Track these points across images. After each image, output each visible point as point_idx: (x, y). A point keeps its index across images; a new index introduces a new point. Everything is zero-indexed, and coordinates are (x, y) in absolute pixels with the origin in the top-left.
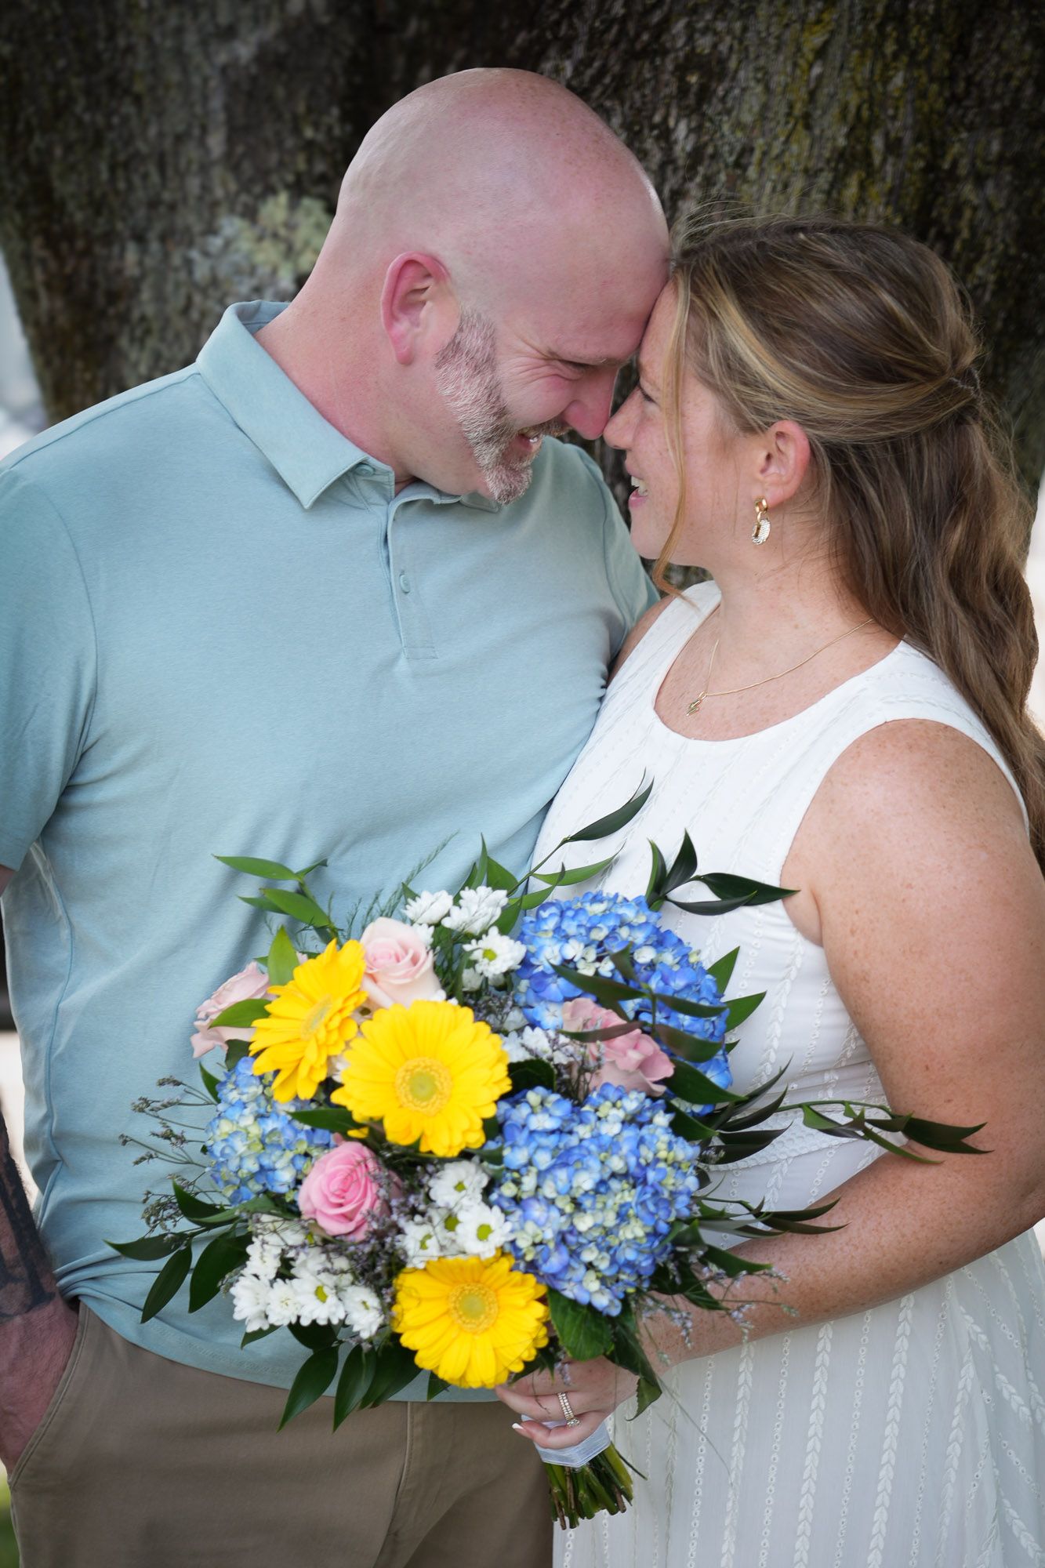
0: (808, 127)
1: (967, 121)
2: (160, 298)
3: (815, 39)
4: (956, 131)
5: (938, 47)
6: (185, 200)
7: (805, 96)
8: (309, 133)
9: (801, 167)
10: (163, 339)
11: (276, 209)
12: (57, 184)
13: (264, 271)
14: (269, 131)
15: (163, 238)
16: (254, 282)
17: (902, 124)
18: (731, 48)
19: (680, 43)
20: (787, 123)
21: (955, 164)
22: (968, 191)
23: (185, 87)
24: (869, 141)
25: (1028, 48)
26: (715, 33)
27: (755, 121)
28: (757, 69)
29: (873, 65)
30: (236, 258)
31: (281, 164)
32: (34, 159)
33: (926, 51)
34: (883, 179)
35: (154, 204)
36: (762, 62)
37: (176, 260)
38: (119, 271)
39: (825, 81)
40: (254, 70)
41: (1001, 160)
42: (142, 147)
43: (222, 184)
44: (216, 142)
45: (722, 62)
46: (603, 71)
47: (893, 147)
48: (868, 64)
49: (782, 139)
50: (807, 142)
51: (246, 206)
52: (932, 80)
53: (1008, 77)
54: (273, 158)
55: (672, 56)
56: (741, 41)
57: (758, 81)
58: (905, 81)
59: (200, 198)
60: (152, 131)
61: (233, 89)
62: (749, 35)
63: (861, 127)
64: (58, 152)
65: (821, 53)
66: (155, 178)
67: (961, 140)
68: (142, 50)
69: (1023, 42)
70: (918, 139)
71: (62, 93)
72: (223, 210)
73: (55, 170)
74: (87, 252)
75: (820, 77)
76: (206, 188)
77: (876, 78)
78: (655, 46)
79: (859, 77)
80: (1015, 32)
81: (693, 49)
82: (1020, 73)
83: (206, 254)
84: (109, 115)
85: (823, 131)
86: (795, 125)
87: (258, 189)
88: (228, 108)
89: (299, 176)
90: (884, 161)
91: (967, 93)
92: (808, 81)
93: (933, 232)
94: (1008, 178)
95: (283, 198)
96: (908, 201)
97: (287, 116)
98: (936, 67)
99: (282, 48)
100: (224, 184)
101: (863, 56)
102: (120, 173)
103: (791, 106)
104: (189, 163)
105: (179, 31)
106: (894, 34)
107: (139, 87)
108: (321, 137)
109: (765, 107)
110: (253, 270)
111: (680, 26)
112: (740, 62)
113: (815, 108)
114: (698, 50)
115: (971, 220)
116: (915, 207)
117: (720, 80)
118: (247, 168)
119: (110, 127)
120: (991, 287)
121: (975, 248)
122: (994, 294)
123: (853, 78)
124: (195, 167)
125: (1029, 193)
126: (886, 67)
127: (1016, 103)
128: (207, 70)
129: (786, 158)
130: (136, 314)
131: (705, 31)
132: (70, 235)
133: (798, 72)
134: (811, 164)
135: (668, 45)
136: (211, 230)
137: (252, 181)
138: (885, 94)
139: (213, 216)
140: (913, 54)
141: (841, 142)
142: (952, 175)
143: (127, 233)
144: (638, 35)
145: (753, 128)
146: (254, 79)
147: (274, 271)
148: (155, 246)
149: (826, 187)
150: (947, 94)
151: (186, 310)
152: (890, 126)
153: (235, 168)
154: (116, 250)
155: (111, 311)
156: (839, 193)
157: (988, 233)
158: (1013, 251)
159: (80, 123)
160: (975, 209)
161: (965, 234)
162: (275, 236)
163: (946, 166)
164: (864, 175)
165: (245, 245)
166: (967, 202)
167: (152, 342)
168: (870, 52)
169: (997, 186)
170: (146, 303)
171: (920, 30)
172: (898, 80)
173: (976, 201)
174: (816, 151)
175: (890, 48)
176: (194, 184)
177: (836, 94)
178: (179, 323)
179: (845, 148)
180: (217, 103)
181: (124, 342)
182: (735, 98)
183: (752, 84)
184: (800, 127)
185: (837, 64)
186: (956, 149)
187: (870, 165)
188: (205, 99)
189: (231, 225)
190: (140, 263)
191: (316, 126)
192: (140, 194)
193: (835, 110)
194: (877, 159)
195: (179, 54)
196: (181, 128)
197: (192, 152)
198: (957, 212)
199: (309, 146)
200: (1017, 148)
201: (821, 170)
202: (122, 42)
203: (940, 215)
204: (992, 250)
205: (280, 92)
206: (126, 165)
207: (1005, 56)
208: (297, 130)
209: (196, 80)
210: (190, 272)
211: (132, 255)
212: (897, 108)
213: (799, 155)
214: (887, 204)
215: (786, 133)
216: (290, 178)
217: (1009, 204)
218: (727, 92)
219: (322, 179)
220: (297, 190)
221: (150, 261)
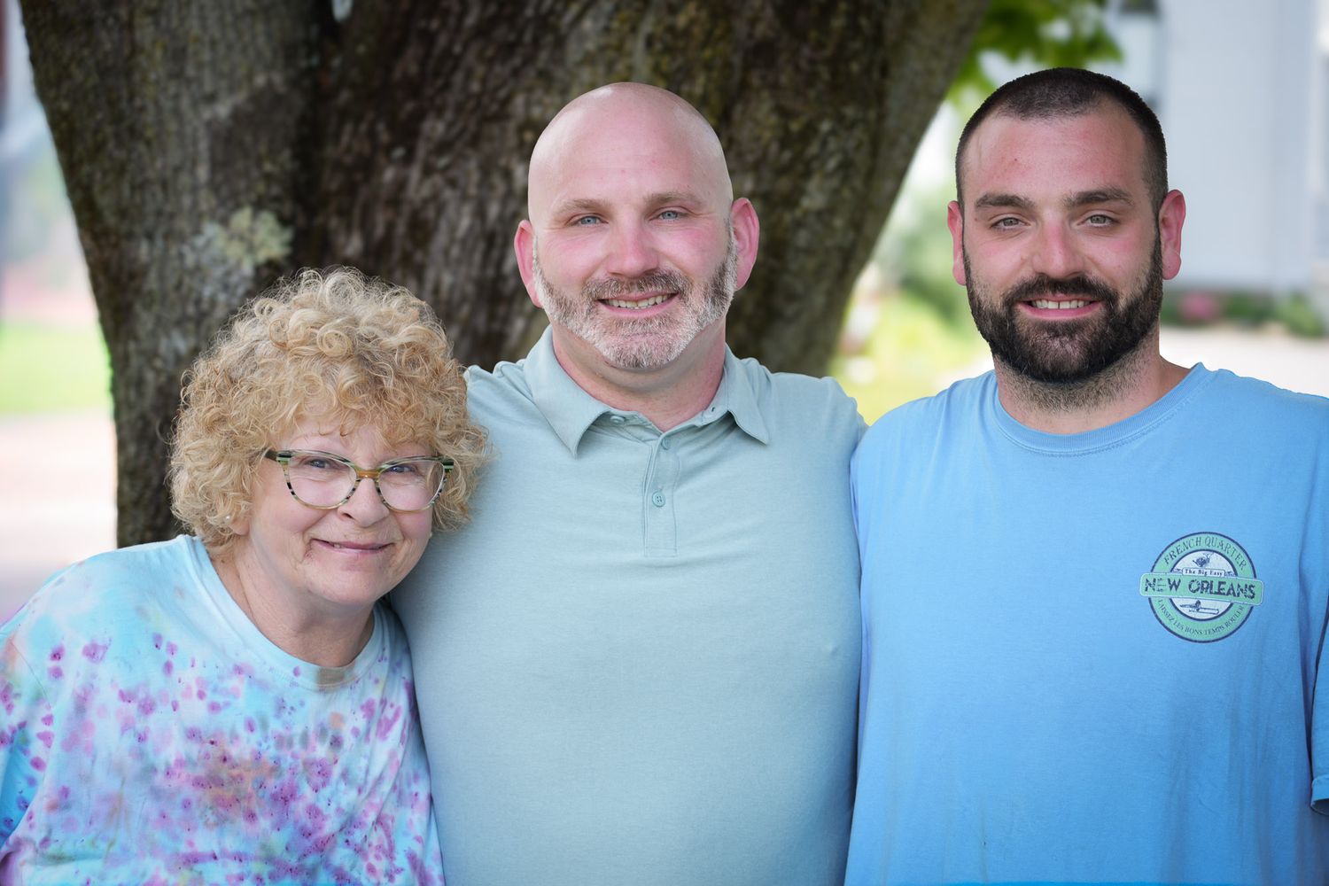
2: (162, 278)
6: (180, 211)
8: (268, 167)
10: (164, 307)
11: (242, 219)
12: (97, 198)
13: (232, 261)
14: (240, 165)
15: (167, 236)
16: (225, 269)
23: (180, 134)
25: (773, 118)
30: (214, 252)
31: (248, 188)
32: (85, 180)
35: (159, 213)
37: (173, 251)
38: (136, 259)
40: (230, 124)
42: (151, 174)
43: (206, 201)
44: (203, 172)
46: (464, 130)
51: (222, 216)
54: (242, 184)
59: (191, 211)
60: (158, 164)
61: (215, 137)
64: (98, 176)
66: (160, 196)
68: (151, 110)
69: (771, 113)
71: (100, 136)
72: (206, 218)
73: (96, 189)
74: (116, 246)
76: (195, 204)
78: (502, 114)
80: (764, 106)
82: (767, 135)
83: (193, 248)
84: (130, 152)
87: (230, 205)
88: (212, 149)
89: (259, 196)
95: (248, 211)
97: (253, 155)
99: (250, 109)
100: (208, 201)
102: (137, 192)
104: (184, 186)
105: (177, 97)
107: (149, 133)
108: (275, 170)
110: (224, 261)
111: (519, 100)
118: (224, 191)
119: (130, 160)
124: (187, 189)
127: (765, 156)
128: (196, 123)
130: (146, 289)
131: (540, 103)
132: (106, 233)
136: (197, 232)
137: (227, 199)
139: (199, 223)
143: (141, 233)
144: (490, 106)
146: (230, 130)
147: (239, 263)
148: (159, 242)
151: (179, 286)
153: (216, 190)
154: (134, 244)
155: (131, 286)
159: (111, 157)
162: (241, 237)
165: (220, 243)
167: (156, 308)
170: (152, 283)
176: (187, 201)
178: (173, 296)
180: (203, 145)
181: (138, 307)
188: (195, 142)
189: (211, 230)
190: (150, 254)
191: (274, 162)
192: (151, 207)
195: (177, 113)
196: (178, 163)
197: (184, 179)
199: (268, 178)
200: (766, 187)
202: (138, 102)
205: (248, 139)
206: (141, 187)
207: (757, 123)
208: (260, 165)
209: (188, 130)
210: (182, 261)
211: (144, 248)
216: (253, 197)
219: (277, 199)
220: (258, 206)
221: (157, 252)
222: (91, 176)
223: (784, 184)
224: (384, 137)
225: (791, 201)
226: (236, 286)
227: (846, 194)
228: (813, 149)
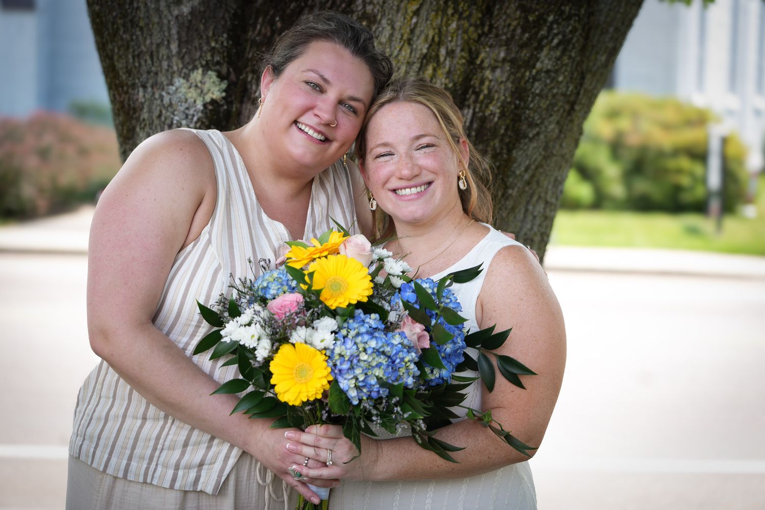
0: (409, 44)
1: (489, 43)
2: (150, 111)
3: (414, 7)
4: (484, 48)
5: (474, 11)
6: (161, 71)
7: (408, 30)
8: (213, 44)
9: (406, 61)
10: (151, 128)
11: (197, 75)
12: (116, 63)
13: (191, 101)
14: (196, 44)
15: (152, 87)
16: (186, 105)
17: (455, 43)
18: (378, 10)
19: (360, 8)
20: (400, 42)
21: (482, 62)
22: (488, 73)
23: (160, 24)
24: (438, 50)
25: (518, 13)
26: (374, 4)
27: (387, 41)
28: (388, 20)
29: (442, 19)
30: (180, 95)
31: (201, 56)
32: (110, 53)
33: (467, 13)
34: (444, 67)
35: (149, 72)
36: (390, 16)
37: (157, 96)
38: (137, 100)
39: (419, 25)
40: (189, 18)
41: (504, 60)
42: (143, 48)
43: (176, 64)
44: (174, 47)
45: (375, 17)
47: (450, 53)
48: (440, 18)
49: (398, 49)
50: (409, 51)
51: (185, 73)
52: (471, 25)
53: (509, 25)
54: (198, 54)
55: (356, 13)
56: (382, 8)
57: (388, 24)
58: (457, 25)
59: (167, 70)
60: (148, 42)
61: (181, 26)
62: (386, 5)
63: (435, 44)
64: (116, 50)
65: (417, 13)
66: (149, 62)
67: (486, 52)
68: (143, 9)
69: (516, 10)
70: (462, 50)
71: (115, 26)
72: (176, 75)
73: (116, 57)
74: (127, 93)
75: (416, 24)
76: (170, 66)
77: (443, 24)
78: (348, 9)
79: (434, 24)
80: (512, 6)
81: (365, 11)
82: (514, 23)
83: (168, 93)
84: (132, 35)
85: (417, 46)
86: (404, 42)
87: (190, 67)
88: (178, 33)
89: (207, 62)
90: (445, 60)
91: (490, 31)
92: (410, 25)
93: (470, 91)
94: (508, 68)
95: (200, 71)
96: (456, 77)
97: (205, 37)
98: (473, 20)
99: (202, 9)
100: (177, 65)
101: (437, 14)
102: (136, 59)
103: (402, 35)
104: (163, 55)
106: (452, 6)
107: (142, 24)
108: (217, 46)
109: (392, 35)
110: (186, 100)
112: (382, 16)
113: (414, 37)
114: (367, 11)
115: (489, 86)
116: (461, 79)
117: (374, 24)
118: (187, 58)
119: (132, 40)
120: (497, 115)
121: (490, 98)
122: (499, 118)
123: (431, 24)
124: (165, 57)
125: (519, 75)
126: (448, 20)
127: (513, 36)
128: (170, 18)
129: (400, 57)
130: (142, 118)
131: (371, 3)
132: (121, 85)
133: (406, 21)
134: (411, 60)
135: (354, 9)
136: (171, 84)
137: (188, 63)
138: (447, 31)
139: (172, 77)
140: (461, 14)
141: (425, 51)
142: (481, 67)
143: (139, 84)
144: (341, 5)
145: (386, 44)
146: (190, 21)
147: (195, 102)
148: (150, 89)
149: (417, 70)
150: (480, 31)
151: (160, 116)
152: (449, 44)
153: (182, 58)
154: (136, 91)
155: (134, 116)
156: (424, 73)
157: (496, 91)
158: (509, 100)
159: (122, 38)
160: (490, 81)
161: (486, 92)
162: (196, 86)
163: (478, 62)
164: (435, 65)
165: (183, 90)
166: (487, 78)
168: (440, 13)
169: (502, 72)
170: (145, 115)
171: (464, 4)
172: (454, 25)
173: (490, 77)
174: (413, 54)
175: (450, 11)
176: (165, 64)
177: (424, 30)
178: (156, 122)
179: (426, 54)
180: (174, 31)
181: (138, 129)
182: (379, 32)
183: (386, 26)
184: (406, 44)
185: (425, 18)
186: (482, 55)
187: (438, 62)
188: (169, 29)
189: (179, 82)
190: (144, 96)
191: (217, 41)
192: (144, 68)
193: (423, 37)
194: (442, 59)
195: (158, 10)
196: (159, 41)
197: (163, 51)
198: (482, 82)
199: (213, 49)
200: (513, 55)
201: (415, 63)
202: (135, 5)
203: (475, 83)
204: (498, 99)
206: (138, 56)
207: (508, 16)
208: (208, 43)
209: (165, 21)
210: (162, 101)
211: (141, 94)
212: (452, 37)
213: (405, 56)
214: (446, 78)
215: (400, 47)
216: (204, 63)
217: (508, 79)
218: (377, 29)
219: (218, 63)
220: (207, 68)
221: (147, 96)
222: (113, 51)
223: (525, 54)
224: (279, 25)
225: (530, 64)
226: (193, 116)
227: (566, 60)
228: (543, 32)
